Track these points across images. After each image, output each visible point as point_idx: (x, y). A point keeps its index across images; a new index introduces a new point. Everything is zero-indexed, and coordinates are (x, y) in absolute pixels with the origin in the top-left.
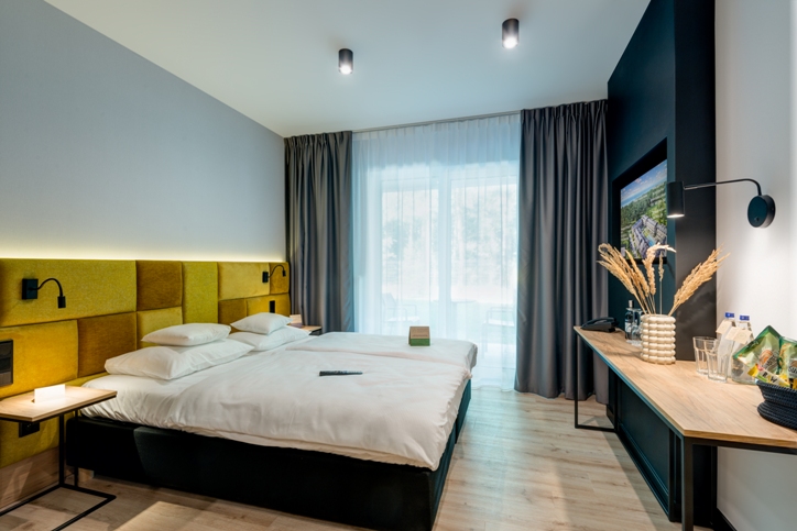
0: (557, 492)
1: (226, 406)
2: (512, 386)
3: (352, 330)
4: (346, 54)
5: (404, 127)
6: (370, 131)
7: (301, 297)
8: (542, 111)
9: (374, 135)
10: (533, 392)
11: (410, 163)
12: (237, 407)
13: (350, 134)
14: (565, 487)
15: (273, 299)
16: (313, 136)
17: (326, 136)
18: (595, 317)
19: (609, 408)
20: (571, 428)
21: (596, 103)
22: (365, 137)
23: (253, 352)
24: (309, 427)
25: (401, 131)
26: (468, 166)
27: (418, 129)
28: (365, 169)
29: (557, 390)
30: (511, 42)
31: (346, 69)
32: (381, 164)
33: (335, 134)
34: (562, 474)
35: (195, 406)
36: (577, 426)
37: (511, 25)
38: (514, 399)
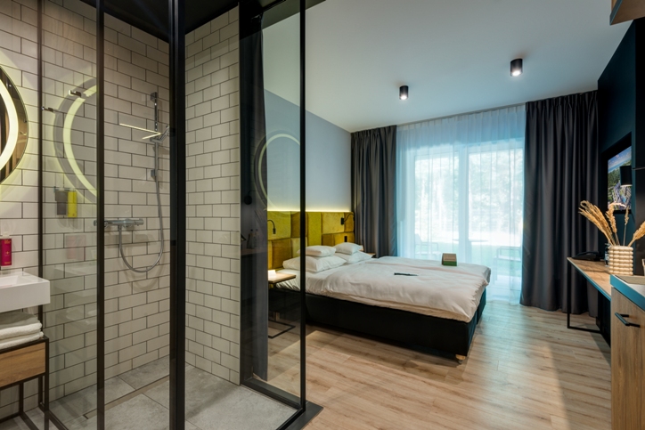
0: (548, 355)
1: (352, 284)
2: (518, 302)
3: (396, 255)
4: (404, 89)
5: (434, 120)
6: (409, 124)
7: (362, 234)
8: (543, 102)
9: (412, 127)
10: (535, 306)
11: (438, 144)
12: (358, 284)
13: (395, 127)
14: (553, 353)
15: (346, 235)
16: (370, 131)
17: (379, 129)
19: (598, 319)
20: (565, 328)
21: (590, 93)
22: (405, 128)
23: (345, 264)
24: (398, 295)
25: (431, 123)
26: (483, 143)
27: (444, 120)
28: (405, 150)
29: (555, 305)
30: (517, 73)
31: (404, 97)
32: (417, 146)
33: (384, 128)
34: (552, 348)
35: (336, 283)
36: (569, 327)
37: (517, 63)
38: (520, 309)
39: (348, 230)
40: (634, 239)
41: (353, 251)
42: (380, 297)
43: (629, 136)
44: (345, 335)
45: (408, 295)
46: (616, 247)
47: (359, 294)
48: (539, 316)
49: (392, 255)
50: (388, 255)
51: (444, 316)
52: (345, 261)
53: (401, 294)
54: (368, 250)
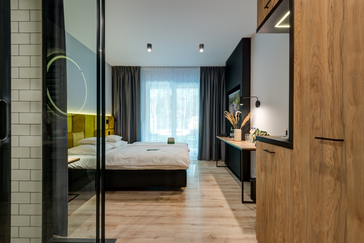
0: (214, 179)
1: (124, 159)
2: (197, 159)
3: (140, 141)
4: (149, 46)
5: (161, 67)
6: (148, 67)
7: (120, 130)
8: (207, 67)
9: (149, 69)
10: (205, 160)
11: (163, 81)
12: (128, 158)
13: (140, 68)
14: (215, 178)
15: (109, 130)
16: (124, 67)
17: (130, 67)
18: (221, 133)
19: (225, 162)
20: (216, 167)
21: (222, 67)
22: (145, 69)
23: (113, 148)
25: (159, 69)
26: (183, 83)
28: (145, 82)
29: (211, 159)
30: (202, 50)
31: (149, 50)
32: (152, 80)
33: (133, 67)
34: (214, 176)
35: (113, 160)
36: (217, 166)
37: (202, 46)
38: (198, 162)
39: (110, 127)
40: (242, 126)
41: (117, 140)
42: (142, 164)
43: (239, 85)
44: (117, 192)
45: (158, 161)
46: (237, 130)
47: (129, 164)
48: (206, 164)
49: (138, 141)
50: (136, 141)
51: (176, 169)
52: (113, 146)
53: (155, 161)
54: (124, 139)
